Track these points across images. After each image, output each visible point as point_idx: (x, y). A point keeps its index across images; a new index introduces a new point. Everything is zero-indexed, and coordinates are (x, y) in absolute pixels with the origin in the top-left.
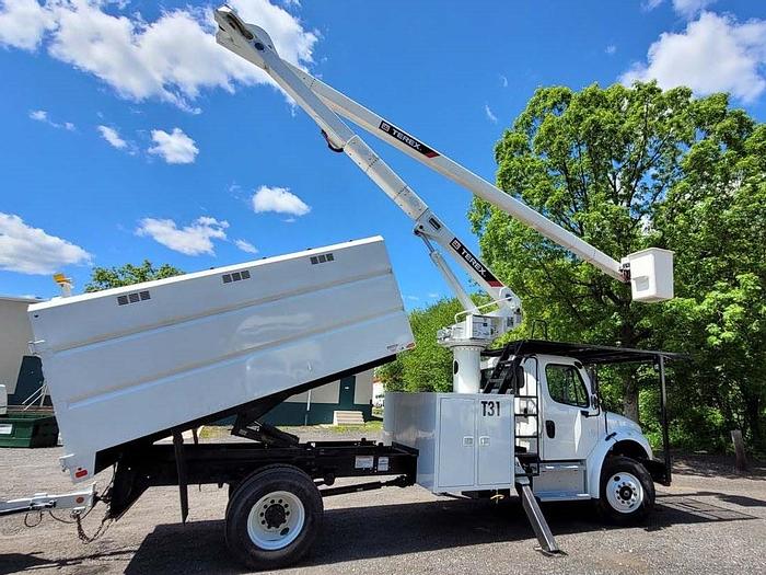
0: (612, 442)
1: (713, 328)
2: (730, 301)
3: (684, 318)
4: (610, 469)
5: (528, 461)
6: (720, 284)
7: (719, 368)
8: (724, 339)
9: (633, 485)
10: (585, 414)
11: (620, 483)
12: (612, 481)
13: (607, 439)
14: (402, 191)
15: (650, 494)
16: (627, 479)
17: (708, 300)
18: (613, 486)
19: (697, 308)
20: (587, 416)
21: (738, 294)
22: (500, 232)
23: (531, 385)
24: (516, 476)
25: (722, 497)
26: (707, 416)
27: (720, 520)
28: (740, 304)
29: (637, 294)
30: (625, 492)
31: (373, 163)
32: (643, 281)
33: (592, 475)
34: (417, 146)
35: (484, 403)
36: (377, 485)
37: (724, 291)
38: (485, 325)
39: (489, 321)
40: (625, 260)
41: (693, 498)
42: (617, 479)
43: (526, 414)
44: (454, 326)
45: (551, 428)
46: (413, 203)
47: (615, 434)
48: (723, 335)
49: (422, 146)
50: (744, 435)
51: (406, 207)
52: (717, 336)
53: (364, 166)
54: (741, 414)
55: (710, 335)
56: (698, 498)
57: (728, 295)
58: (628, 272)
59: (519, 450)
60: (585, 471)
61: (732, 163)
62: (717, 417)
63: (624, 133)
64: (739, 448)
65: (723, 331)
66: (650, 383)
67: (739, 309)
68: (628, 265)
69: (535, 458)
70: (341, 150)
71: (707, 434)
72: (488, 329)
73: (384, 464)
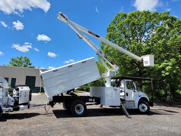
0: (140, 97)
1: (163, 72)
2: (168, 65)
3: (156, 69)
4: (140, 103)
5: (123, 101)
6: (165, 61)
7: (164, 81)
8: (166, 75)
9: (145, 106)
10: (134, 92)
11: (142, 106)
12: (140, 105)
13: (139, 97)
14: (94, 46)
15: (149, 108)
16: (144, 105)
17: (162, 65)
18: (140, 106)
19: (159, 67)
20: (135, 92)
21: (170, 64)
22: (108, 49)
23: (123, 85)
24: (121, 103)
25: (165, 110)
26: (160, 92)
27: (165, 114)
28: (171, 66)
29: (145, 65)
30: (143, 108)
31: (88, 41)
32: (146, 62)
33: (136, 104)
34: (96, 35)
35: (114, 89)
36: (92, 104)
37: (166, 62)
38: (112, 73)
39: (113, 72)
40: (142, 57)
41: (158, 110)
42: (141, 105)
43: (121, 91)
44: (105, 73)
45: (127, 94)
46: (96, 48)
47: (141, 96)
48: (166, 74)
49: (97, 35)
50: (170, 97)
51: (95, 49)
52: (164, 74)
53: (86, 41)
54: (170, 92)
55: (162, 73)
56: (159, 110)
57: (168, 64)
58: (143, 60)
59: (121, 98)
60: (134, 103)
61: (169, 31)
62: (163, 92)
63: (140, 25)
64: (169, 100)
65: (166, 73)
66: (145, 84)
67: (170, 67)
68: (142, 58)
69: (124, 100)
70: (82, 38)
71: (160, 97)
72: (113, 74)
73: (94, 100)
